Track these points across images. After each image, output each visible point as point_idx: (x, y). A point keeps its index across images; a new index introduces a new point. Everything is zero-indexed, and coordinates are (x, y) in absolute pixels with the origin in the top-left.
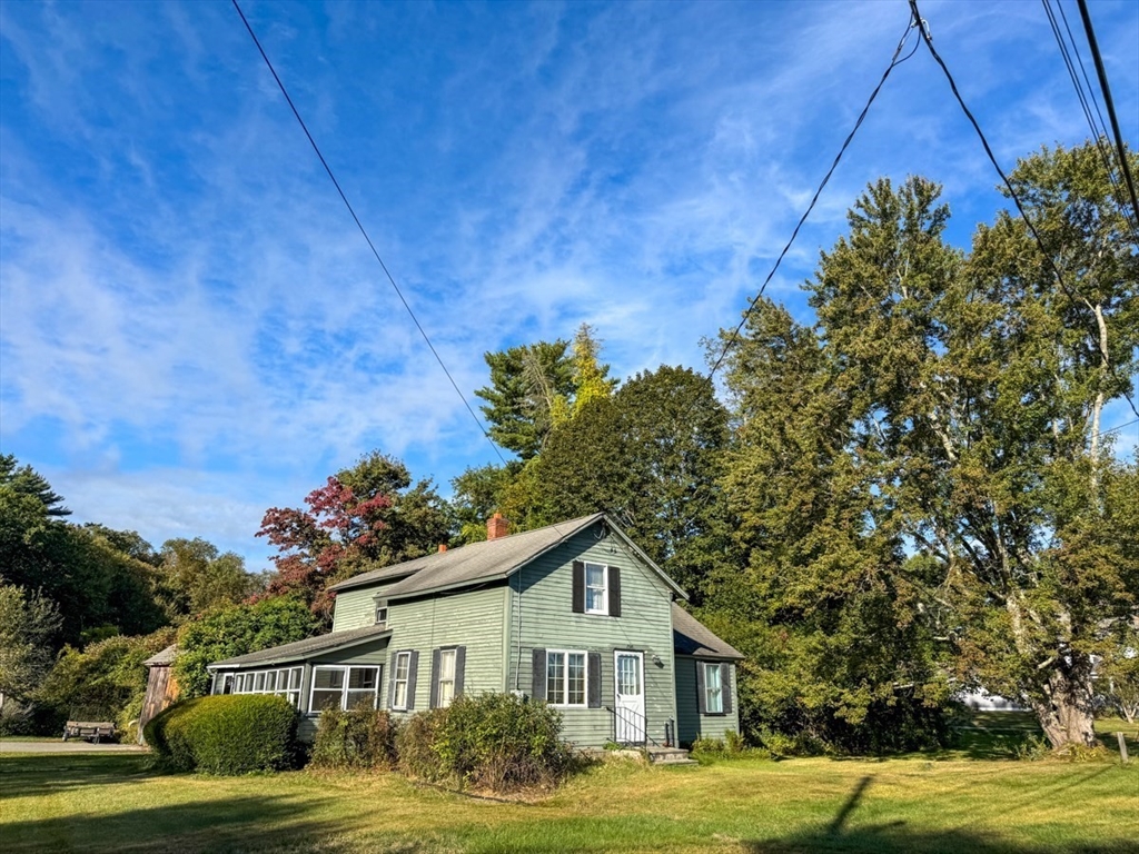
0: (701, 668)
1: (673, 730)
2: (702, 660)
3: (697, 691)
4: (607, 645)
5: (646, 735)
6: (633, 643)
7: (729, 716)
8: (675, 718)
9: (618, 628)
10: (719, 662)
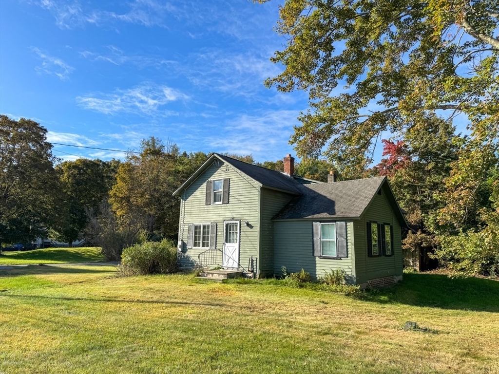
0: (316, 226)
1: (256, 263)
2: (317, 221)
3: (313, 242)
4: (222, 219)
5: (239, 265)
6: (234, 216)
7: (344, 260)
8: (258, 257)
9: (228, 209)
10: (335, 221)
